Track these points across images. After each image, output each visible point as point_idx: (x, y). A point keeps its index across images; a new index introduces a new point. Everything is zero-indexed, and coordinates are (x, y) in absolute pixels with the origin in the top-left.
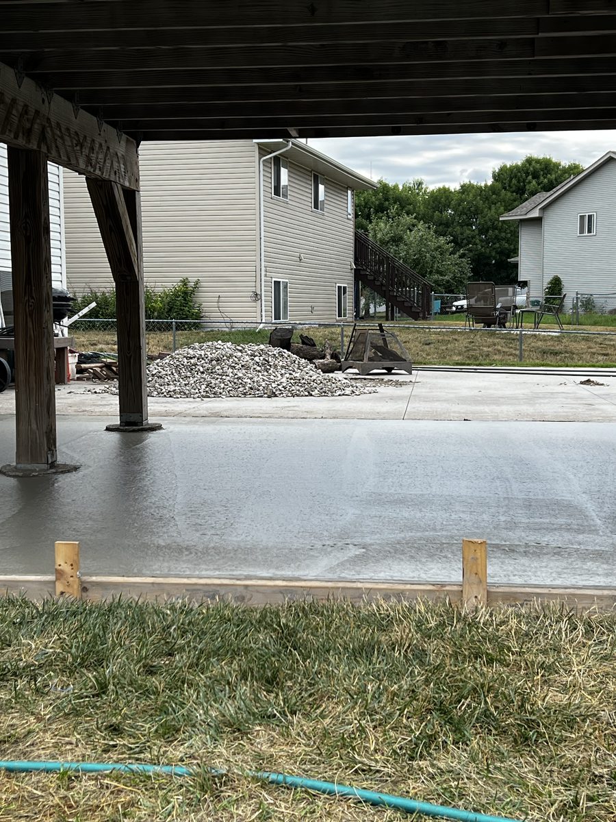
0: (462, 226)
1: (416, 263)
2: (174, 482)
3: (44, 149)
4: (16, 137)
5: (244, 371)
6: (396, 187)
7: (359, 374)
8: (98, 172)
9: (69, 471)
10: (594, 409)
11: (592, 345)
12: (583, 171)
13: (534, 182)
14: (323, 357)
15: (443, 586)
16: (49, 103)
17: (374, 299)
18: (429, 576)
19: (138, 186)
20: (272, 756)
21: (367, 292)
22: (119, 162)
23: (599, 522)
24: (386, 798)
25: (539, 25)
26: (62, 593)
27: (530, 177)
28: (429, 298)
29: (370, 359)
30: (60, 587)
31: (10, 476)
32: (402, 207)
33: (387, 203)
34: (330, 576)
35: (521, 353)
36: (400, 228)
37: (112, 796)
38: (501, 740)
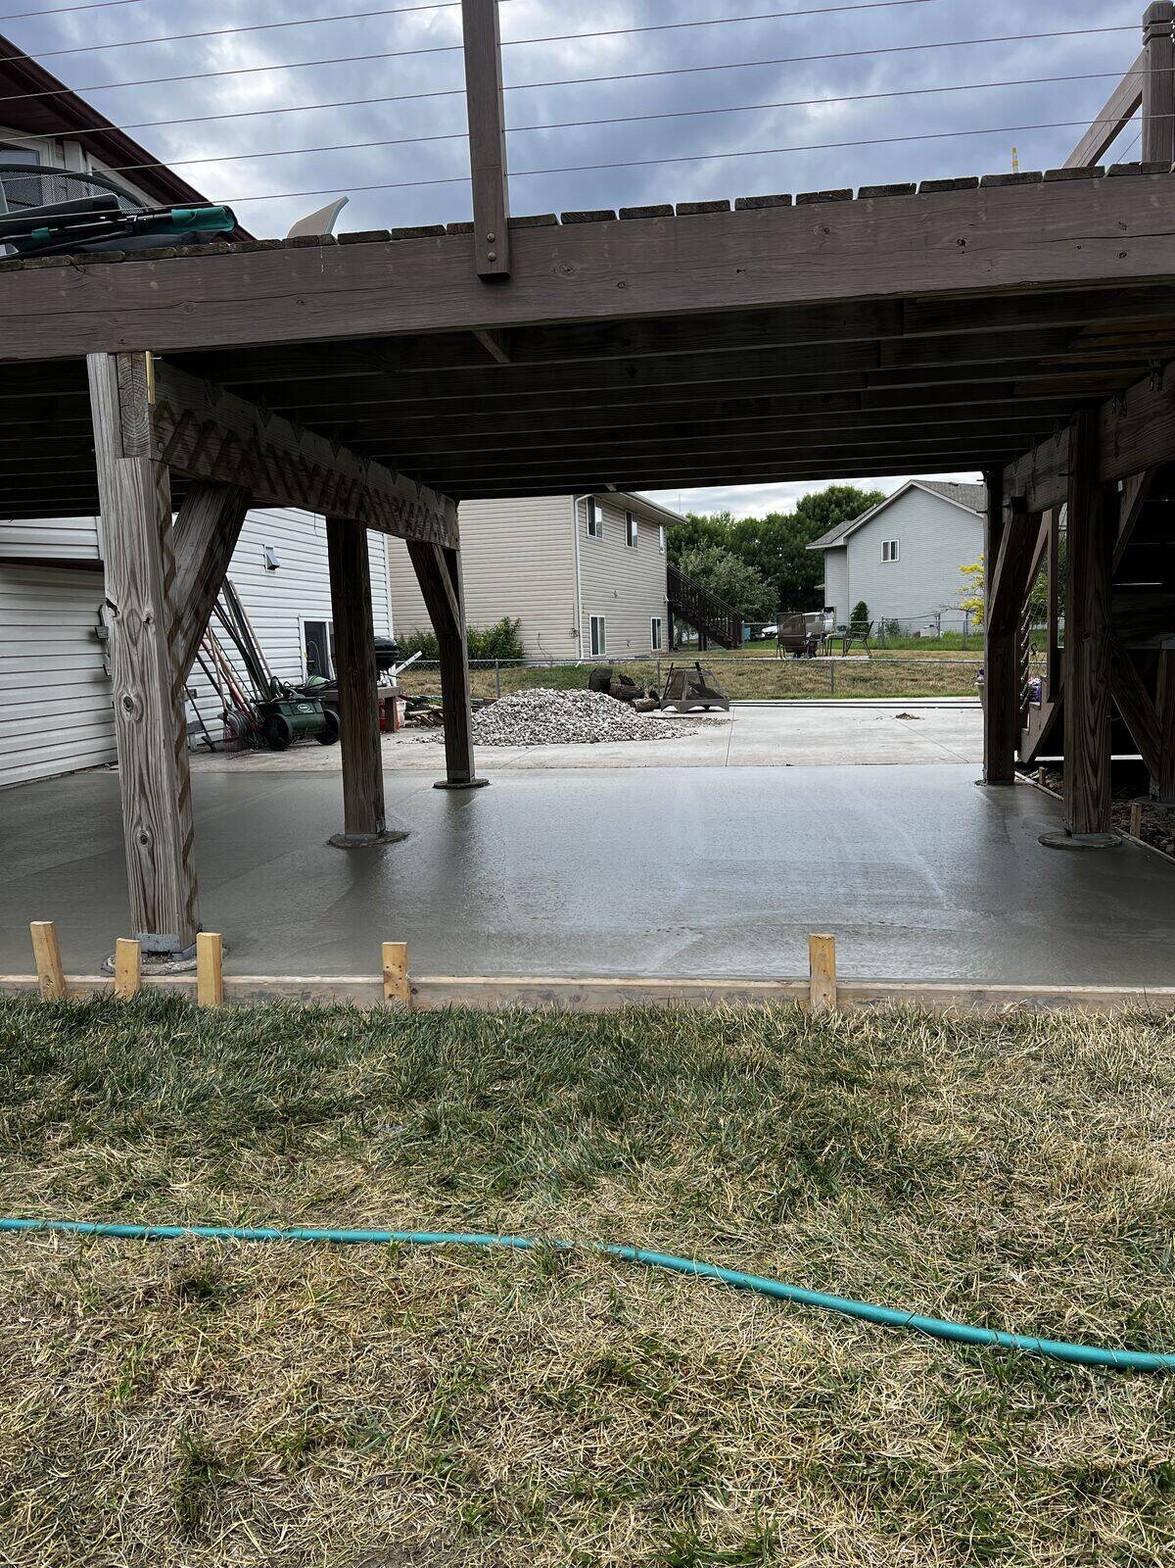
0: (769, 556)
1: (726, 593)
2: (502, 851)
3: (363, 518)
4: (334, 509)
5: (566, 717)
6: (704, 519)
7: (677, 712)
8: (418, 535)
9: (398, 840)
10: (915, 749)
11: (901, 671)
12: (886, 499)
13: (837, 511)
14: (642, 697)
15: (789, 982)
16: (367, 471)
17: (687, 628)
18: (772, 969)
19: (458, 545)
20: (621, 1219)
21: (680, 623)
22: (438, 524)
23: (941, 892)
24: (752, 1280)
25: (867, 379)
26: (391, 996)
27: (833, 506)
28: (740, 626)
29: (688, 698)
30: (388, 990)
31: (339, 847)
32: (711, 539)
33: (696, 535)
34: (669, 972)
35: (832, 681)
36: (710, 560)
37: (447, 1278)
38: (872, 1192)
